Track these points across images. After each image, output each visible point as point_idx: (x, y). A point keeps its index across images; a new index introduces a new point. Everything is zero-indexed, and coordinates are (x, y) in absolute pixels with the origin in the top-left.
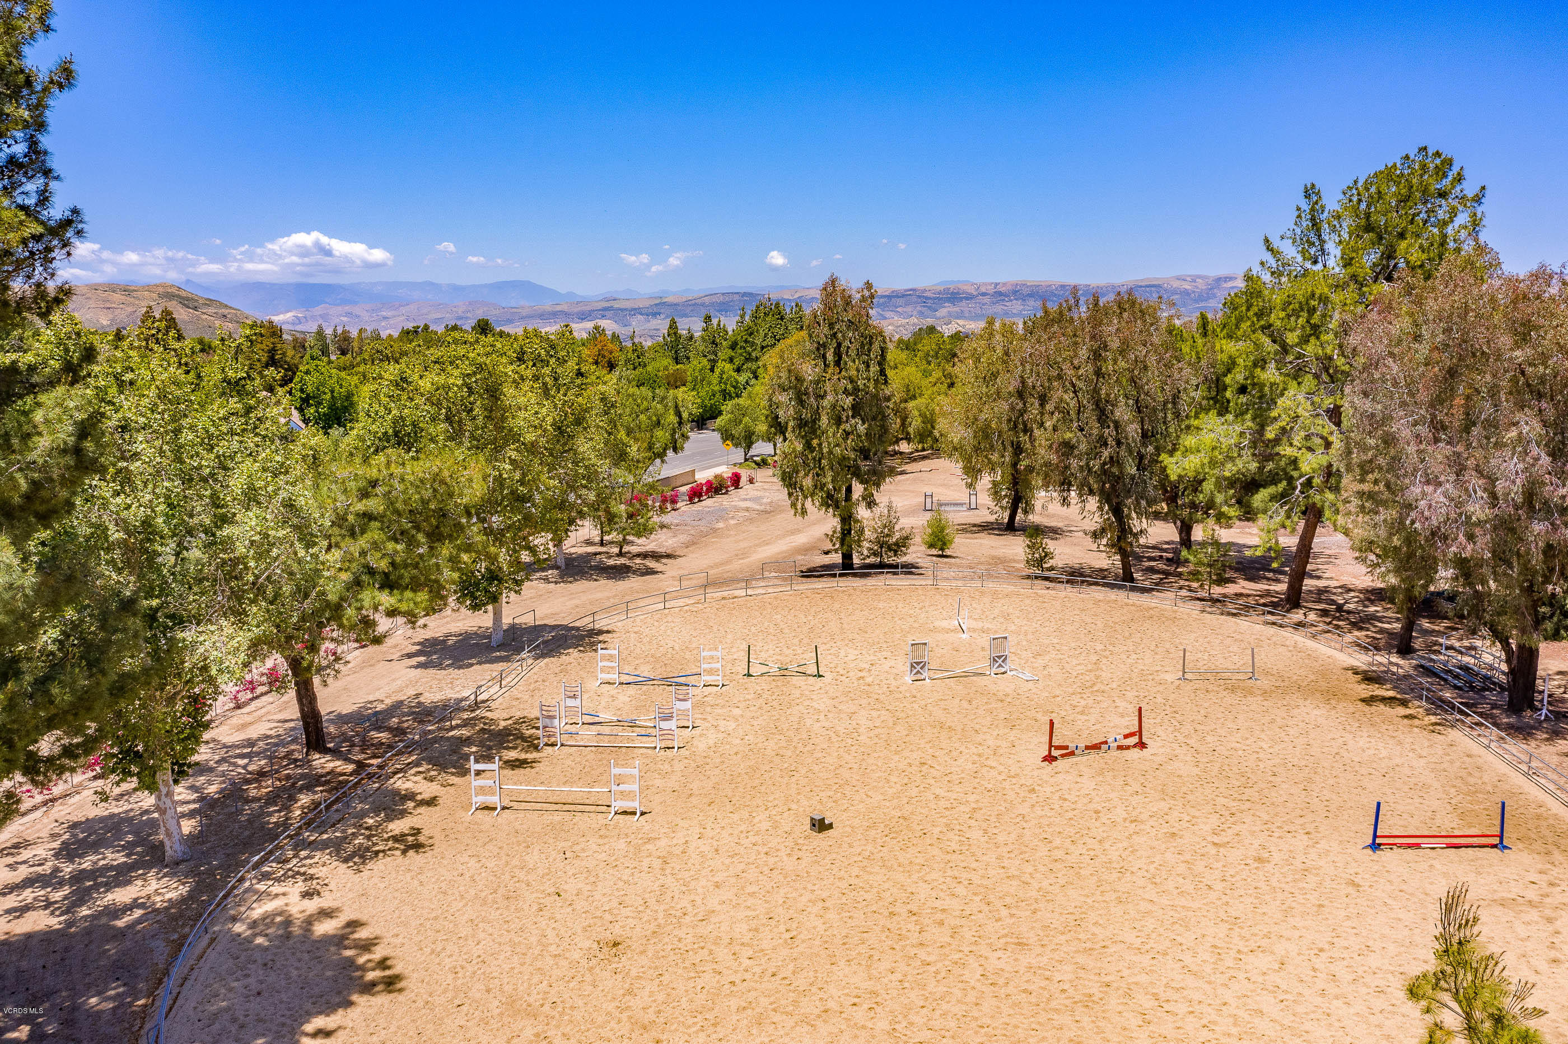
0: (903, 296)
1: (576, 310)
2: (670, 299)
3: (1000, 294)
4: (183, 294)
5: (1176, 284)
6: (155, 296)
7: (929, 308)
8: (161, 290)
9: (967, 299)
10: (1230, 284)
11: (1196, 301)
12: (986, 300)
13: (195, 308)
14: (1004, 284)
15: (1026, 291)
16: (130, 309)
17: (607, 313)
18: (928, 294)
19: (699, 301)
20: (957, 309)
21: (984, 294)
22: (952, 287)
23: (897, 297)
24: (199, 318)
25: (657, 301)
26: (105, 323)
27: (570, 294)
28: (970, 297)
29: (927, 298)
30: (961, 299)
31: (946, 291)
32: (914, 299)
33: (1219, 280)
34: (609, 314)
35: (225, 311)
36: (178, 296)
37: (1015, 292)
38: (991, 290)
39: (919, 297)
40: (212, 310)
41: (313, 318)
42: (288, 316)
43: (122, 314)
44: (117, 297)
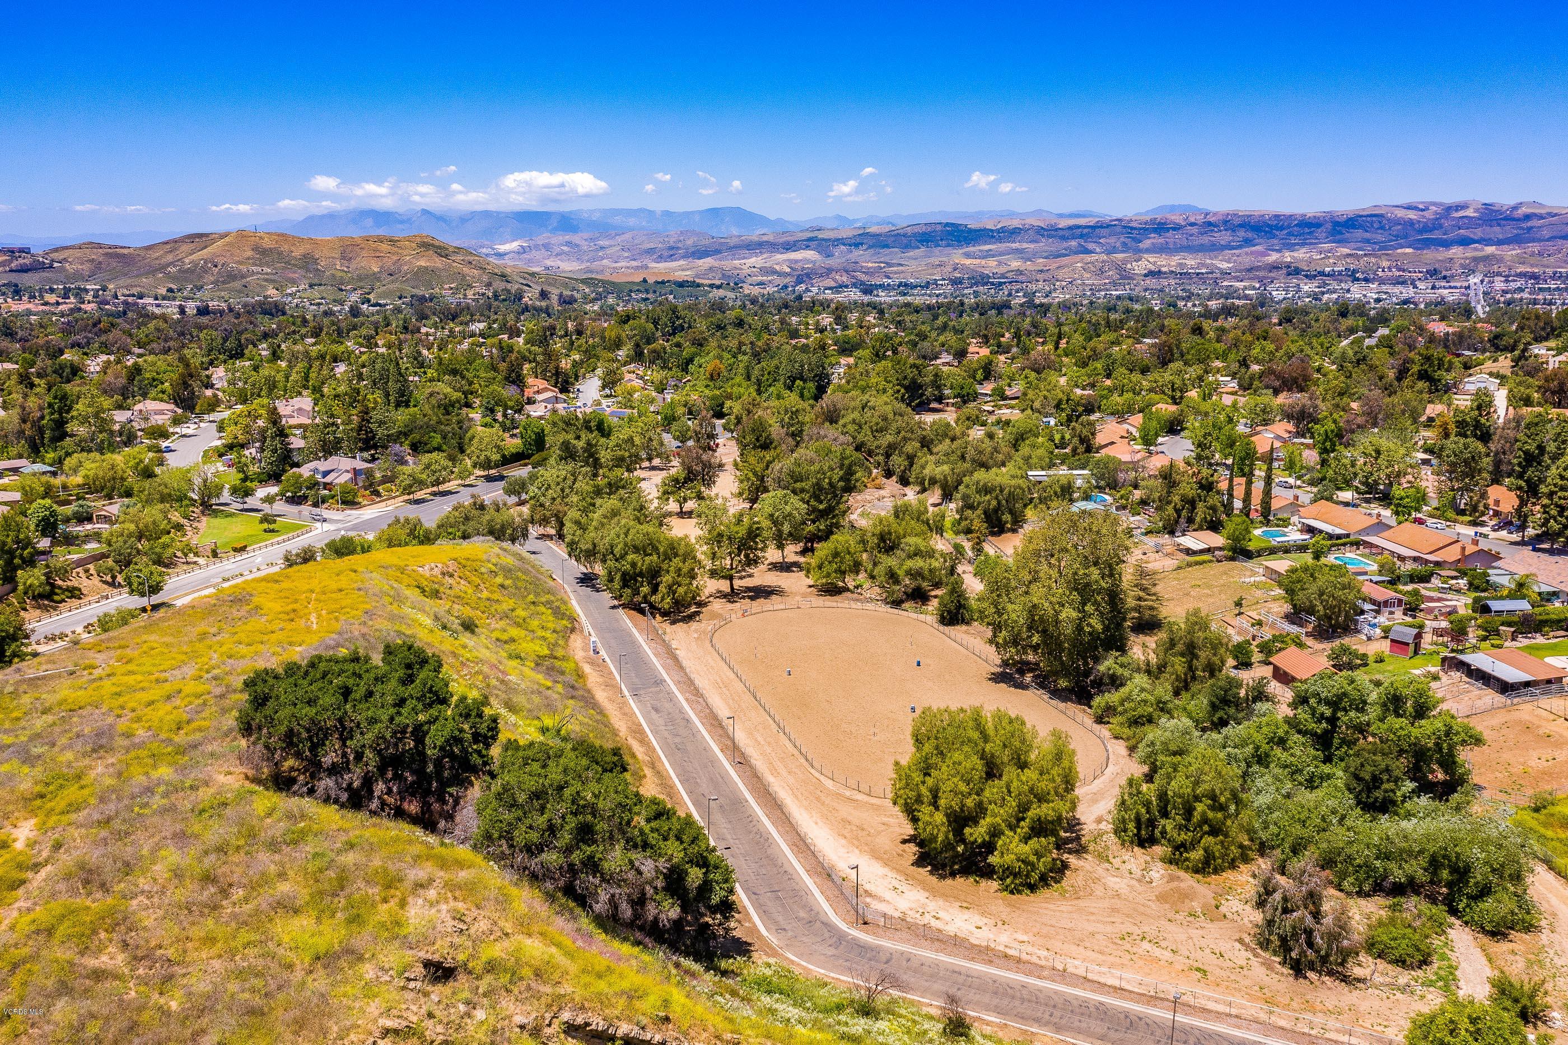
0: (1108, 226)
1: (781, 240)
2: (874, 229)
3: (1210, 224)
4: (437, 243)
5: (1401, 213)
6: (414, 245)
7: (1134, 239)
8: (419, 240)
9: (1174, 229)
10: (1461, 213)
11: (1421, 232)
12: (1194, 230)
13: (446, 256)
14: (1215, 214)
15: (1237, 221)
16: (395, 258)
17: (810, 243)
18: (1133, 224)
19: (901, 232)
20: (1161, 240)
21: (1192, 224)
22: (1159, 217)
23: (1101, 227)
24: (450, 266)
25: (861, 232)
26: (376, 270)
27: (779, 221)
28: (1177, 228)
29: (1132, 228)
30: (1168, 230)
31: (1153, 221)
32: (1118, 229)
33: (1449, 209)
34: (813, 244)
35: (470, 258)
36: (433, 245)
37: (1225, 222)
38: (1200, 219)
39: (1125, 227)
40: (459, 258)
41: (537, 247)
42: (514, 245)
43: (389, 263)
44: (385, 247)
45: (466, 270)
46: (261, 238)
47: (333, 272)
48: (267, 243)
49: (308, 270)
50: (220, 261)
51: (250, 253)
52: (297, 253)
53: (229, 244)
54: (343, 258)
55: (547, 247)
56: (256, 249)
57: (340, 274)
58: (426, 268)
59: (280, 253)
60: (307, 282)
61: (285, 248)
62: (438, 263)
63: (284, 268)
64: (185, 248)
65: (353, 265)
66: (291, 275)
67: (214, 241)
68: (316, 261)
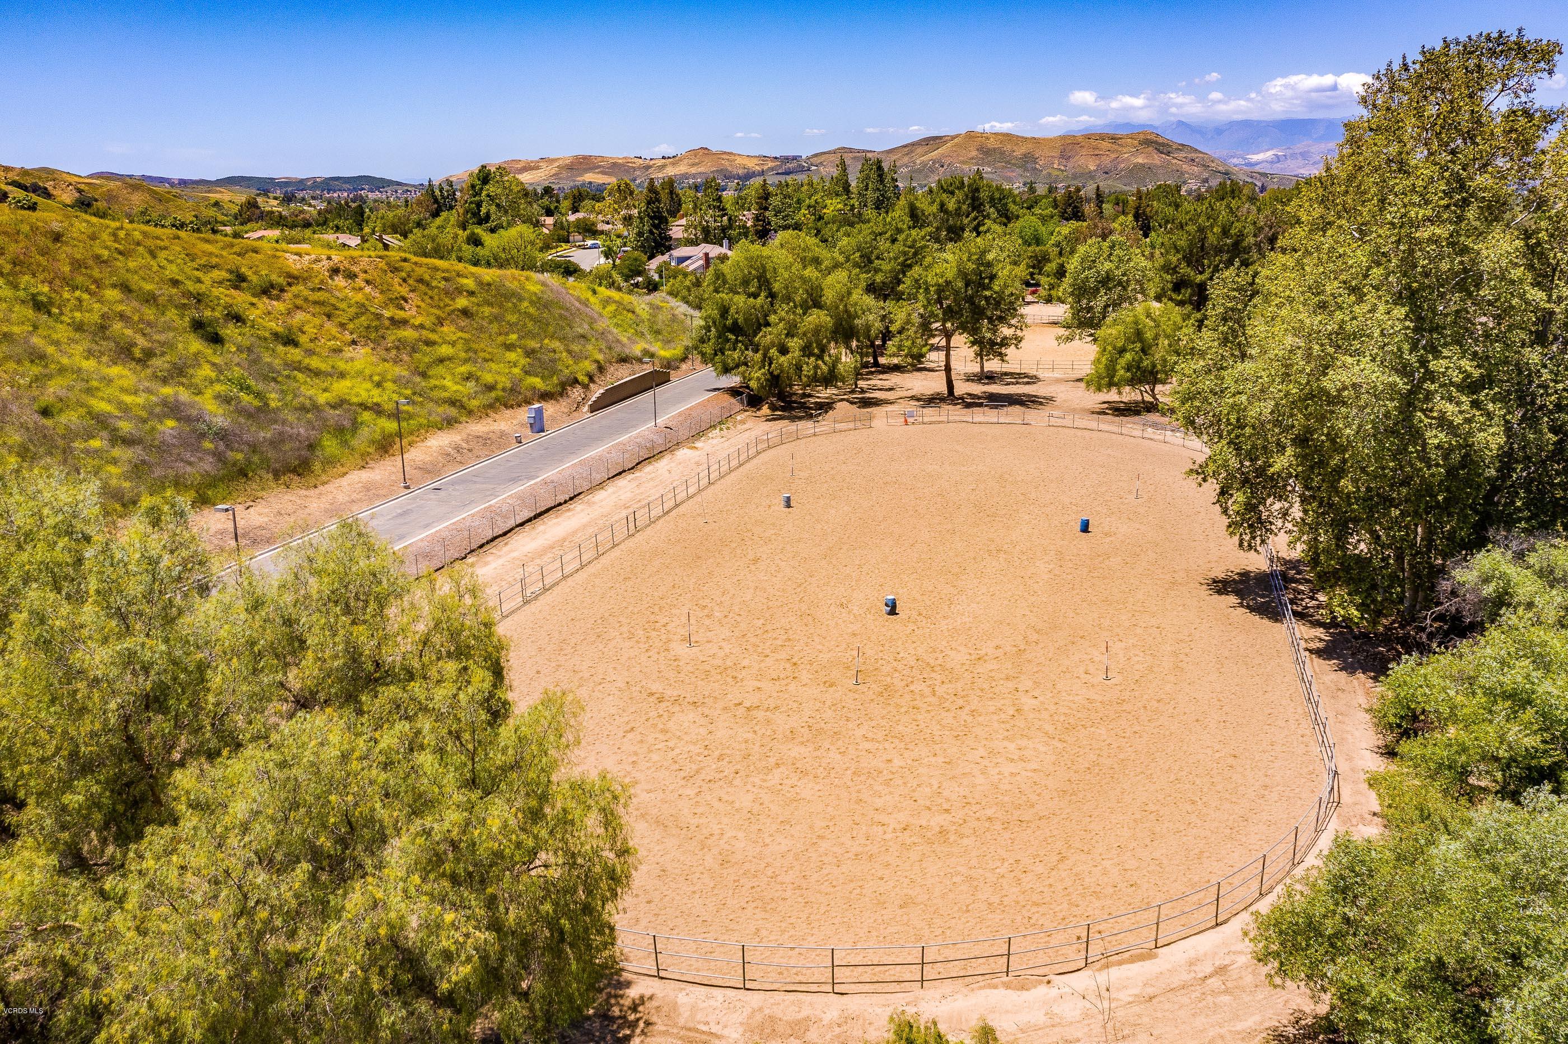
4: (1160, 140)
6: (1136, 142)
8: (1142, 137)
13: (1168, 154)
16: (1113, 156)
24: (1169, 163)
26: (1093, 168)
35: (1194, 155)
36: (1156, 142)
40: (1183, 154)
41: (1294, 156)
42: (1269, 155)
43: (1107, 161)
44: (1105, 145)
45: (1185, 167)
46: (988, 138)
47: (1050, 170)
48: (992, 144)
49: (1026, 170)
50: (947, 161)
51: (974, 153)
52: (1019, 152)
53: (956, 145)
54: (1062, 157)
55: (1305, 155)
56: (980, 149)
57: (1056, 173)
58: (1143, 165)
59: (1002, 153)
60: (1022, 180)
61: (1008, 147)
62: (1157, 159)
63: (1003, 167)
64: (920, 150)
65: (1070, 165)
66: (1009, 174)
67: (946, 142)
68: (1035, 161)
